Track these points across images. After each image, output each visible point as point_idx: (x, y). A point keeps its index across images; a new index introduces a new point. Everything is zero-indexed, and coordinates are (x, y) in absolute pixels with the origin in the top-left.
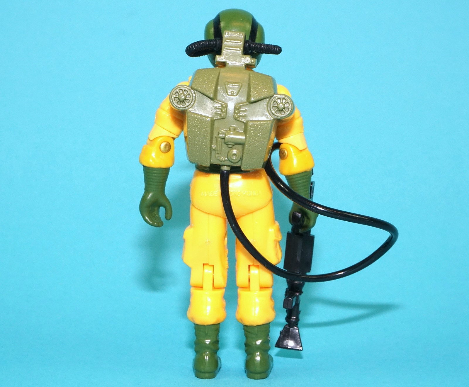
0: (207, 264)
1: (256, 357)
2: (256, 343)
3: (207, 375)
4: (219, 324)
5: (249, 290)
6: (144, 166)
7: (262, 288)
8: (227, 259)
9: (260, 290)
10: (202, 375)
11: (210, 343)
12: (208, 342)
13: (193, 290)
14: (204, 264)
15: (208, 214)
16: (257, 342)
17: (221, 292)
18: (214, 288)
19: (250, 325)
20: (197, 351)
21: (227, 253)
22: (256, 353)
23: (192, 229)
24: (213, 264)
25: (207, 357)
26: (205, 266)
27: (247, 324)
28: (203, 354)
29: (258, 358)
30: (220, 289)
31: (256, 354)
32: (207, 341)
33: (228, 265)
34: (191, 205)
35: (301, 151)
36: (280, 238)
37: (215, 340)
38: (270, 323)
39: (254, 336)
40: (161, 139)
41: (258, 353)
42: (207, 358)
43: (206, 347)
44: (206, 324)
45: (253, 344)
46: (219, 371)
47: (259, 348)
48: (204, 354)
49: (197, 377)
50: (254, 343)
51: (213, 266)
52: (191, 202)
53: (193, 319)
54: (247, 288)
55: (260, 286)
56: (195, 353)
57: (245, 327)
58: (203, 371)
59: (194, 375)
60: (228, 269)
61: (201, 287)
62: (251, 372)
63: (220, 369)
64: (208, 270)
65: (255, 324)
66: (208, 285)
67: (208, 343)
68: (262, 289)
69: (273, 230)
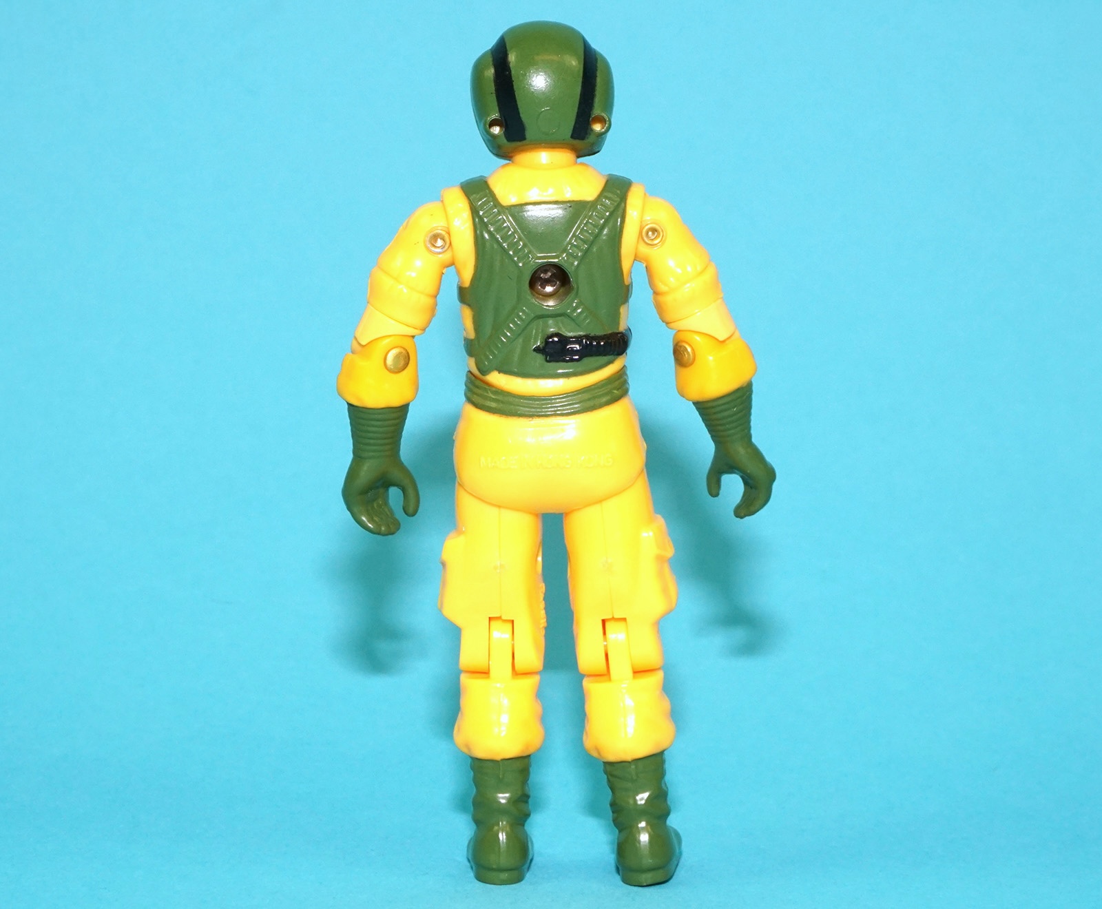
0: (499, 618)
1: (639, 833)
2: (635, 801)
3: (504, 876)
4: (529, 756)
5: (610, 679)
6: (350, 405)
7: (637, 672)
8: (542, 605)
9: (634, 677)
10: (493, 875)
11: (509, 800)
12: (503, 798)
13: (465, 679)
14: (490, 619)
15: (499, 507)
16: (638, 798)
17: (530, 683)
18: (516, 673)
19: (619, 760)
20: (477, 822)
21: (542, 592)
22: (638, 824)
23: (461, 539)
24: (512, 619)
25: (504, 834)
26: (493, 623)
27: (611, 758)
28: (493, 828)
29: (644, 838)
30: (528, 676)
31: (638, 827)
32: (500, 795)
33: (545, 620)
34: (457, 484)
35: (723, 342)
36: (670, 552)
37: (520, 793)
38: (664, 751)
39: (629, 785)
40: (387, 341)
41: (643, 824)
42: (502, 837)
43: (502, 811)
44: (498, 758)
45: (628, 803)
46: (529, 868)
47: (643, 812)
48: (496, 828)
49: (480, 881)
50: (631, 801)
51: (513, 621)
52: (458, 479)
53: (467, 746)
54: (604, 675)
55: (633, 668)
56: (474, 827)
57: (609, 768)
58: (494, 867)
59: (471, 875)
60: (546, 628)
61: (484, 673)
62: (632, 870)
63: (531, 860)
64: (501, 633)
65: (629, 758)
66: (500, 668)
67: (503, 801)
68: (638, 675)
69: (651, 534)
